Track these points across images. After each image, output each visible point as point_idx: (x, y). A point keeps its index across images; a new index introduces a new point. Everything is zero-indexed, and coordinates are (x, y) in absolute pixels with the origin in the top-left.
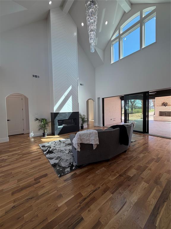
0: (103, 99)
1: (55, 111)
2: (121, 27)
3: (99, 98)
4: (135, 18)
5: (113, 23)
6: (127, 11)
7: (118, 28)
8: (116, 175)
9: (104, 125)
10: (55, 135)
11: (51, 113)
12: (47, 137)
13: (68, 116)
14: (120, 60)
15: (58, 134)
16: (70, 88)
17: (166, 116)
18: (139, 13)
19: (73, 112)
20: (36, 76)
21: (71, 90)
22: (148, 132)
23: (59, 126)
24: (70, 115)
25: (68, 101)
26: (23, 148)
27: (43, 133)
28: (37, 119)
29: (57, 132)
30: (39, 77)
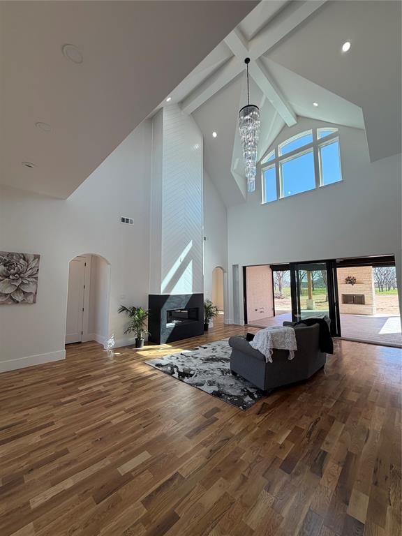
0: (244, 268)
1: (162, 293)
2: (279, 146)
3: (235, 267)
4: (305, 137)
5: (267, 139)
6: (289, 124)
7: (273, 146)
8: (332, 402)
9: (246, 322)
10: (159, 344)
11: (149, 295)
12: (144, 347)
13: (184, 302)
14: (279, 200)
15: (165, 341)
16: (190, 245)
17: (354, 303)
18: (310, 132)
19: (193, 294)
20: (127, 221)
21: (190, 250)
22: (339, 335)
23: (168, 322)
24: (188, 300)
25: (186, 271)
26: (117, 370)
27: (136, 339)
28: (123, 309)
29: (164, 336)
30: (132, 223)
